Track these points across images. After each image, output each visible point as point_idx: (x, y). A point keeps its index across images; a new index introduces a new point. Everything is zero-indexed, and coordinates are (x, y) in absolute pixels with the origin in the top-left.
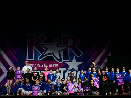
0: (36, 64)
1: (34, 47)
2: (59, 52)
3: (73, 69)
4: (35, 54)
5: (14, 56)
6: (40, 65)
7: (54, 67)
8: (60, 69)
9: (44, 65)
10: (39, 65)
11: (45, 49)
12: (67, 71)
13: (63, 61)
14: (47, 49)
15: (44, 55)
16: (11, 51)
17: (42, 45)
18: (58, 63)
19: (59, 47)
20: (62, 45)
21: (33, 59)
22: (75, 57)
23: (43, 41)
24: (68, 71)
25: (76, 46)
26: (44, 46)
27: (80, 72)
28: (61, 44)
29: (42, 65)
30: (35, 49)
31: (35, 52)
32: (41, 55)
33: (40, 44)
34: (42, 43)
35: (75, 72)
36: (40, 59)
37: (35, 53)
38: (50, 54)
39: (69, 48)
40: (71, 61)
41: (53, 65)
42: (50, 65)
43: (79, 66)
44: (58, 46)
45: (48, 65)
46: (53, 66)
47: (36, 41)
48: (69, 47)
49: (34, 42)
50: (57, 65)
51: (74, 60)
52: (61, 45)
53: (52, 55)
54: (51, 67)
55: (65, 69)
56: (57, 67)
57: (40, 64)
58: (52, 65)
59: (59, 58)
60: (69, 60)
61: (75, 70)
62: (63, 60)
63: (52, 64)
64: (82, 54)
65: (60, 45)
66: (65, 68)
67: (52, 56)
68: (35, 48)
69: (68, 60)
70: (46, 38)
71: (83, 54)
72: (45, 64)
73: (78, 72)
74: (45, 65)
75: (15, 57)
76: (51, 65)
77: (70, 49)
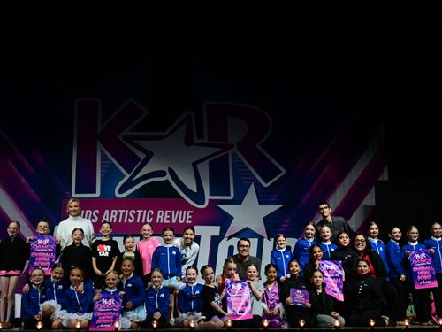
0: (107, 212)
1: (100, 147)
2: (195, 165)
3: (247, 229)
4: (102, 173)
5: (24, 180)
6: (124, 214)
7: (174, 221)
8: (199, 230)
9: (136, 215)
10: (119, 214)
11: (142, 156)
12: (225, 239)
13: (210, 200)
14: (149, 156)
15: (137, 177)
16: (11, 164)
17: (130, 139)
18: (191, 207)
19: (192, 147)
20: (205, 140)
21: (97, 194)
22: (253, 186)
23: (134, 124)
24: (229, 238)
25: (258, 146)
26: (137, 142)
27: (272, 240)
28: (200, 136)
29: (129, 217)
30: (103, 155)
31: (102, 164)
32: (127, 176)
33: (120, 137)
34: (130, 131)
35: (255, 242)
36: (121, 191)
37: (102, 169)
38: (162, 174)
39: (230, 152)
40: (238, 201)
41: (170, 214)
42: (159, 217)
43: (267, 220)
44: (189, 142)
45: (155, 216)
46: (170, 219)
47: (105, 124)
48: (232, 146)
49: (100, 128)
50: (184, 217)
51: (251, 195)
52: (200, 141)
53: (168, 177)
54: (165, 221)
55: (216, 230)
56: (187, 222)
57: (122, 211)
58: (167, 216)
59: (194, 188)
60: (231, 197)
61: (254, 235)
62: (208, 197)
63: (167, 212)
64: (280, 172)
65: (196, 141)
66: (219, 228)
67: (167, 181)
68: (102, 151)
69: (229, 195)
70: (147, 113)
71: (284, 172)
72: (139, 212)
73: (265, 240)
74: (142, 214)
75: (27, 185)
76: (162, 216)
77: (234, 154)
